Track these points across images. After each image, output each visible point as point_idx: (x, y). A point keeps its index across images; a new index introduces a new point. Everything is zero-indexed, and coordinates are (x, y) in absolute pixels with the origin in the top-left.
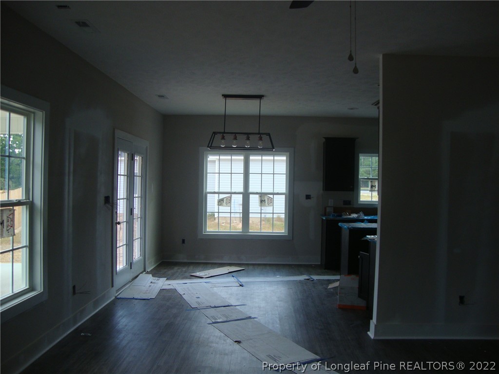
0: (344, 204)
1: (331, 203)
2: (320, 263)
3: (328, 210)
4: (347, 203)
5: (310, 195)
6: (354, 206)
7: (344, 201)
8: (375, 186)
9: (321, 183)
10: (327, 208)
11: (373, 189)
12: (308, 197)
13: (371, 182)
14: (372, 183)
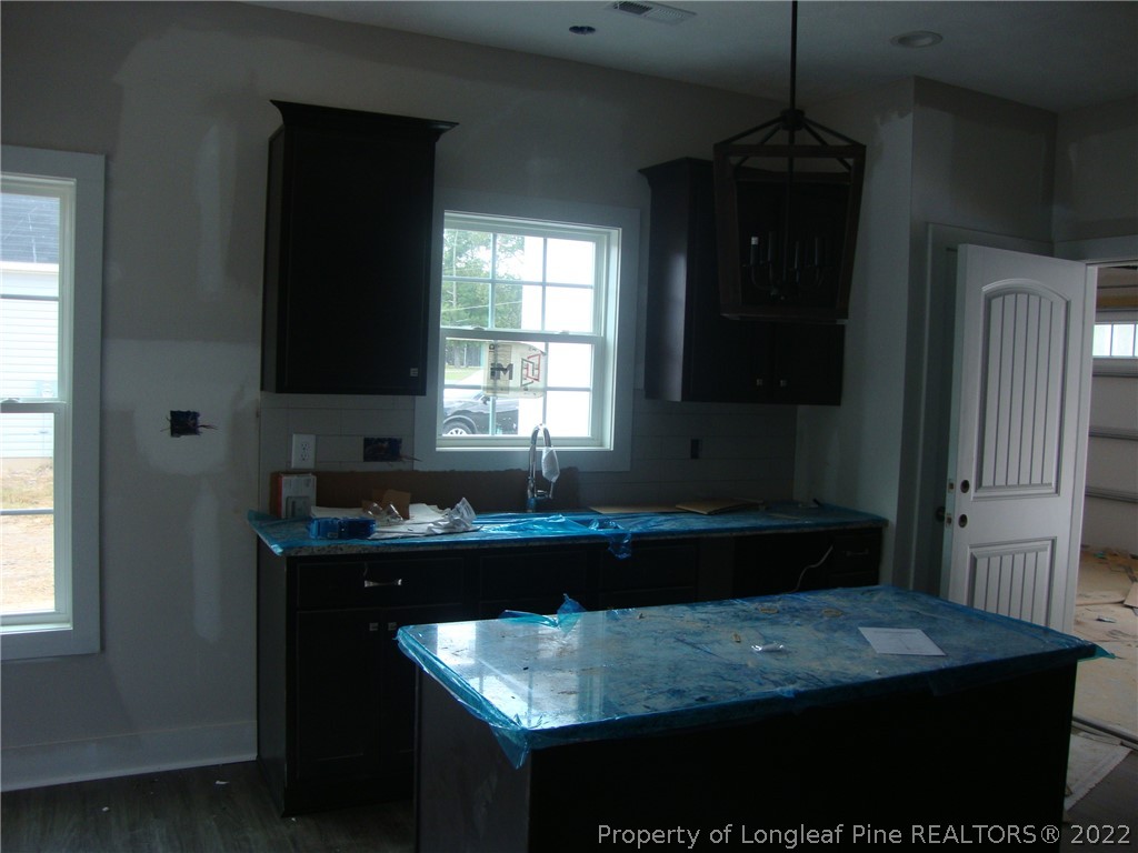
0: (367, 458)
1: (302, 450)
2: (252, 756)
3: (290, 488)
4: (384, 448)
5: (195, 415)
6: (418, 467)
7: (368, 442)
8: (511, 366)
9: (253, 355)
10: (285, 479)
11: (500, 383)
12: (183, 423)
13: (493, 348)
14: (496, 356)
